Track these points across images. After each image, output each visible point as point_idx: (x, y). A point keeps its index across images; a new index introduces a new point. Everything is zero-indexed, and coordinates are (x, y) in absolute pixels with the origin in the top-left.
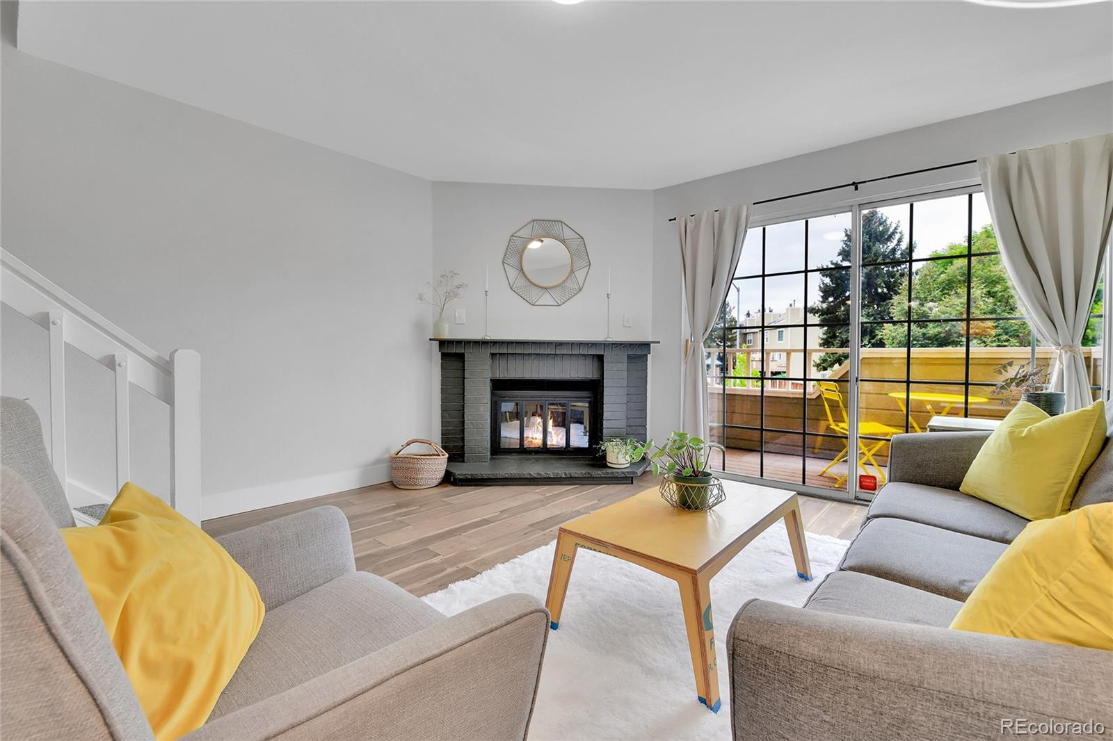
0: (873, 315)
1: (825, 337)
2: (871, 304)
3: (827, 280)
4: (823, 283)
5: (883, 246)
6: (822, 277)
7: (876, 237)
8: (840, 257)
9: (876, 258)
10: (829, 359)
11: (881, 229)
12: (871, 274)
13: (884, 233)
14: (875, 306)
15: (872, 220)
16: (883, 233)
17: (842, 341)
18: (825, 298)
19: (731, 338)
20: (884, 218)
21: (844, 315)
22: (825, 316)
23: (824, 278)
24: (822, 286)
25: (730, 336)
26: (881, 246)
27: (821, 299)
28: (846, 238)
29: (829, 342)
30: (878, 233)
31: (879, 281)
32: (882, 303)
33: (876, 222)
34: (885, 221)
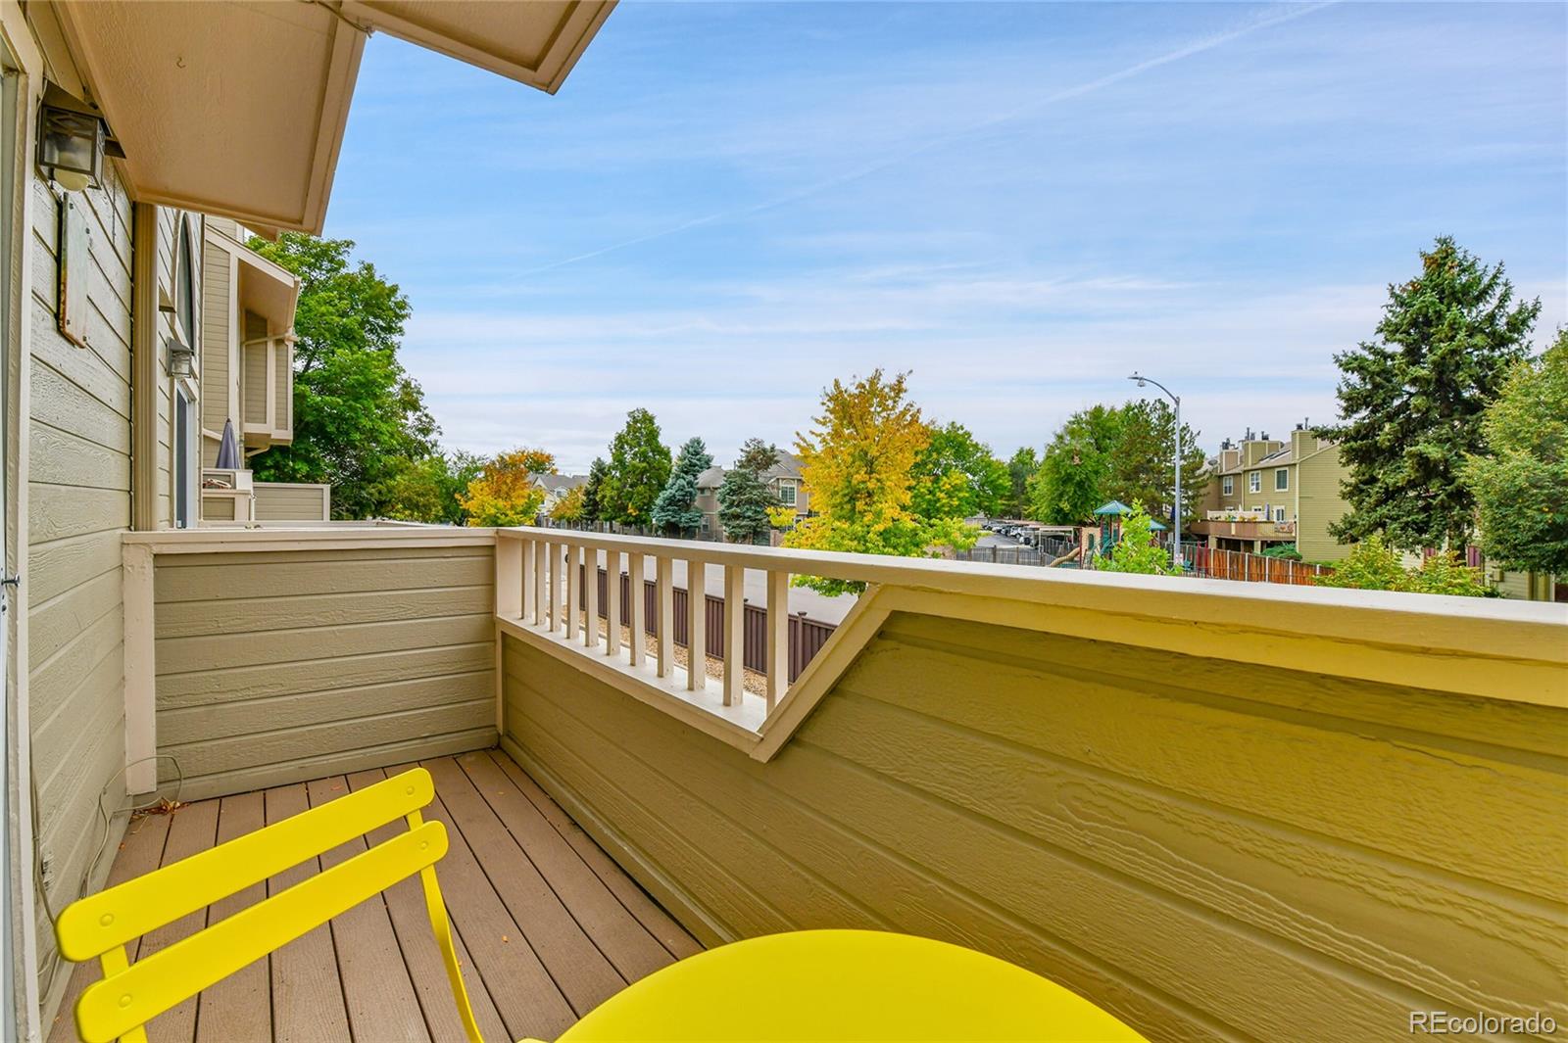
0: (1449, 440)
1: (1353, 480)
2: (1447, 420)
3: (1355, 378)
4: (1348, 385)
5: (1470, 312)
6: (1344, 373)
7: (1453, 293)
8: (1381, 337)
9: (1453, 333)
10: (1361, 523)
11: (1464, 279)
12: (1443, 365)
13: (1471, 286)
14: (1456, 423)
15: (1445, 264)
16: (1466, 289)
17: (1387, 489)
18: (1350, 411)
19: (1194, 483)
20: (1471, 259)
21: (1389, 440)
22: (1352, 443)
23: (1349, 375)
24: (1345, 389)
25: (1191, 481)
26: (1465, 311)
27: (1343, 414)
28: (1392, 301)
29: (1362, 491)
30: (1458, 287)
31: (1461, 376)
32: (1468, 417)
33: (1451, 267)
34: (1473, 264)
